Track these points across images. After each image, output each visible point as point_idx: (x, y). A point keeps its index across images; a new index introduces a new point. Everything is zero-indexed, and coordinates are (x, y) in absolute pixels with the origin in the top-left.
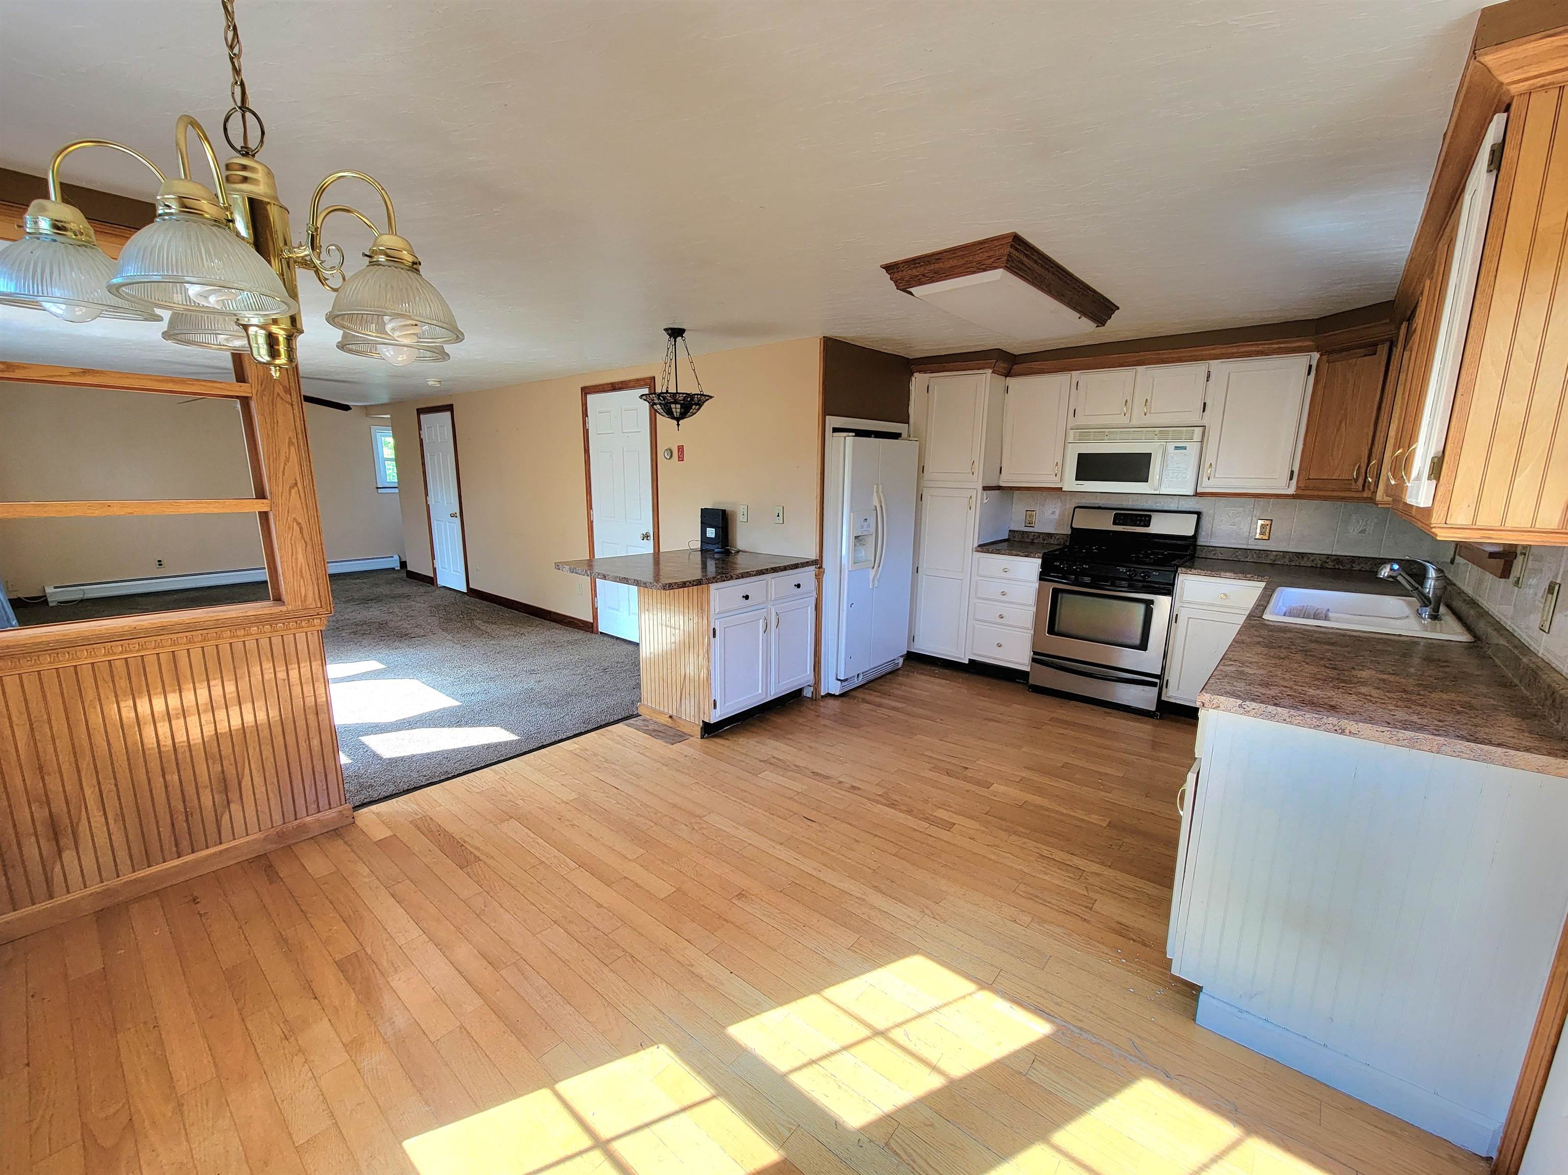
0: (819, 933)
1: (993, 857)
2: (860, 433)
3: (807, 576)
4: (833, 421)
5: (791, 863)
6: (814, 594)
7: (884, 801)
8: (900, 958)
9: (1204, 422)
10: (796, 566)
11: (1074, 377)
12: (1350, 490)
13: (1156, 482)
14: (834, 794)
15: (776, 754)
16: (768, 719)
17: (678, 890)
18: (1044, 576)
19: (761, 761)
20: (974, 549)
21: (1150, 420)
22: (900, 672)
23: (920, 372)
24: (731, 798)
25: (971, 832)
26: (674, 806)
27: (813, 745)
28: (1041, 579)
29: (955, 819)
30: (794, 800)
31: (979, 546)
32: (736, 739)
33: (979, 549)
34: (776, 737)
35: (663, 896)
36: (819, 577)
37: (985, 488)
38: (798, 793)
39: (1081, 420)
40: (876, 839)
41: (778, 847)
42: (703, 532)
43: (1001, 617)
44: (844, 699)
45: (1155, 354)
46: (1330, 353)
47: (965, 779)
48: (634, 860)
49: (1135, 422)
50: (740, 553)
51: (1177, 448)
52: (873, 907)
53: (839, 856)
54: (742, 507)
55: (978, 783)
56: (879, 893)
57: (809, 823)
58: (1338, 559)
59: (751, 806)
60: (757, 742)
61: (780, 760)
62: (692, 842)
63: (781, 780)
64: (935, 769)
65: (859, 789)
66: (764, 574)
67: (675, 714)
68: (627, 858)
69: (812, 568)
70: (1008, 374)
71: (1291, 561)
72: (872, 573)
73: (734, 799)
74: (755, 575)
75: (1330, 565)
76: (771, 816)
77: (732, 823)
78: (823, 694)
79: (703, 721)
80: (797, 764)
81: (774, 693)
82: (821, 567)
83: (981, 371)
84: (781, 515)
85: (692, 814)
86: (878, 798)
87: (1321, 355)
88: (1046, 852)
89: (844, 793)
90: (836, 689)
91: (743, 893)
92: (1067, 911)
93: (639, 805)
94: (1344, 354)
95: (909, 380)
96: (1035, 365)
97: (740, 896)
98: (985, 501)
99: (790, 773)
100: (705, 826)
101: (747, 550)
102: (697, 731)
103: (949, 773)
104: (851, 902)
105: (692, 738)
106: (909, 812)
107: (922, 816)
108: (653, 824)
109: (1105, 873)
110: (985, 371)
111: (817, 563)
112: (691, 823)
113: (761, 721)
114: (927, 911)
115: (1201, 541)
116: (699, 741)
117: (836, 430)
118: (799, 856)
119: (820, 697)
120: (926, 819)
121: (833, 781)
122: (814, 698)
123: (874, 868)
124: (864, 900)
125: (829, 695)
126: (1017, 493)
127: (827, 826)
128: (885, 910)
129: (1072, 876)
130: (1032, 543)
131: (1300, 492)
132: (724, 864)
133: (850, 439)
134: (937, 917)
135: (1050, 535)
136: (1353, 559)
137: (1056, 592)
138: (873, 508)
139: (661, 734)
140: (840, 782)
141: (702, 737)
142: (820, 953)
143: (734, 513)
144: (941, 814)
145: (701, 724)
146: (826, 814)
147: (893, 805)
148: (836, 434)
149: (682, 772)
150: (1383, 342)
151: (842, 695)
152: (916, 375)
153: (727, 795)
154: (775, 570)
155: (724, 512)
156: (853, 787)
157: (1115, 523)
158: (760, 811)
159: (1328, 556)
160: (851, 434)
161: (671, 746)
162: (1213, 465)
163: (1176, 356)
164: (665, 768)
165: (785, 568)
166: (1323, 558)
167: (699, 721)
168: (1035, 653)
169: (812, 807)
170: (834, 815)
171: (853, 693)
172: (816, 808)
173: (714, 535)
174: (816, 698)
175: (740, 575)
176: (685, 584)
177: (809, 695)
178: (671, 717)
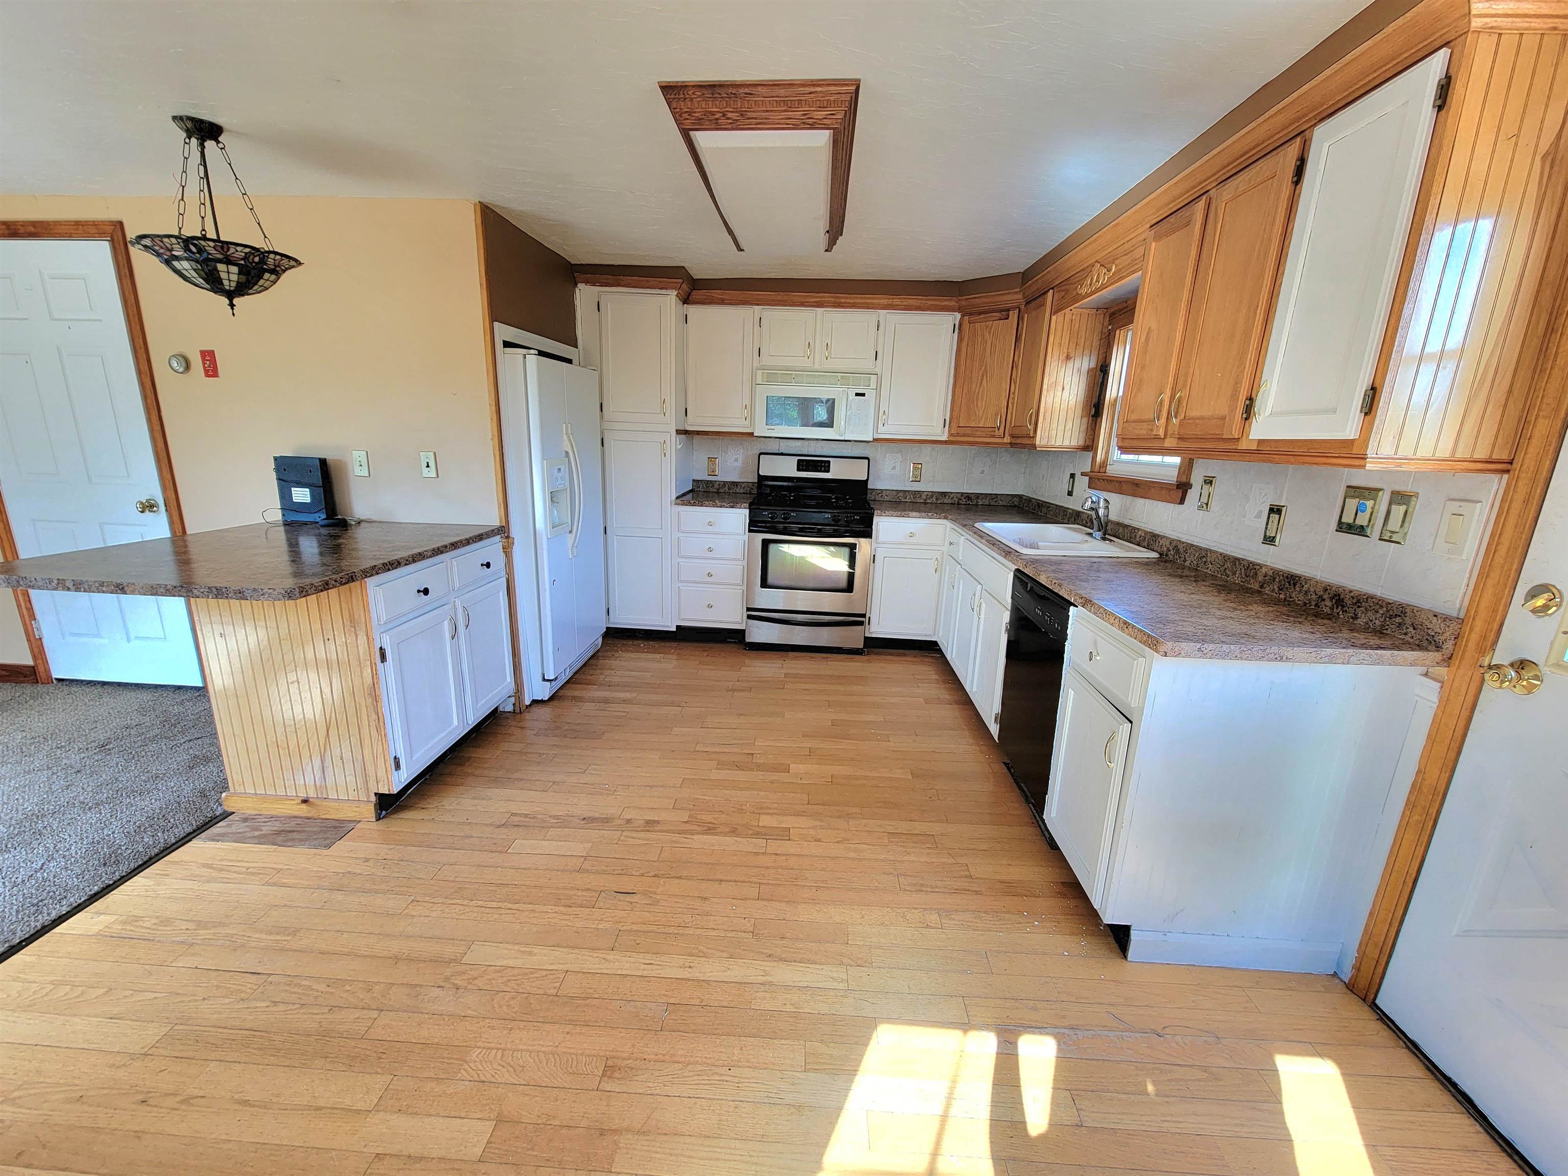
0: (756, 1068)
1: (852, 855)
2: (541, 353)
3: (492, 549)
4: (504, 332)
5: (645, 973)
6: (503, 573)
7: (699, 829)
8: (866, 1045)
9: (878, 370)
10: (480, 538)
11: (756, 312)
12: (994, 436)
13: (842, 428)
14: (631, 841)
15: (514, 808)
16: (470, 758)
17: (500, 1121)
18: (754, 525)
19: (499, 826)
20: (673, 502)
21: (833, 364)
22: (600, 654)
23: (587, 282)
24: (489, 904)
25: (812, 832)
26: (397, 959)
27: (557, 778)
28: (750, 531)
29: (788, 822)
30: (587, 871)
31: (677, 498)
32: (436, 804)
33: (679, 501)
34: (497, 782)
35: (478, 1151)
36: (507, 550)
37: (679, 432)
38: (585, 858)
39: (766, 360)
40: (724, 885)
41: (610, 957)
42: (285, 496)
43: (710, 575)
44: (555, 703)
45: (832, 297)
46: (971, 314)
47: (759, 767)
48: (377, 1108)
49: (817, 367)
50: (362, 524)
51: (857, 394)
52: (787, 988)
53: (698, 932)
54: (355, 454)
55: (775, 769)
56: (780, 963)
57: (629, 898)
58: (968, 496)
59: (530, 907)
60: (474, 798)
61: (526, 816)
62: (470, 1012)
63: (548, 846)
64: (721, 765)
65: (658, 822)
66: (442, 553)
67: (312, 794)
68: (358, 1112)
69: (497, 538)
70: (686, 300)
71: (937, 499)
72: (570, 539)
73: (494, 904)
74: (431, 557)
75: (963, 501)
76: (569, 910)
77: (517, 947)
78: (527, 702)
79: (376, 794)
80: (553, 813)
81: (472, 720)
82: (508, 537)
83: (663, 292)
84: (432, 464)
85: (436, 961)
86: (687, 827)
87: (963, 316)
88: (891, 827)
89: (642, 835)
90: (543, 692)
91: (610, 1063)
92: (957, 889)
93: (322, 987)
94: (982, 316)
95: (573, 292)
96: (717, 294)
97: (609, 1071)
98: (679, 447)
99: (552, 832)
100: (475, 974)
101: (374, 518)
102: (369, 811)
103: (739, 767)
104: (759, 995)
105: (359, 826)
106: (734, 832)
107: (750, 832)
108: (374, 1014)
109: (950, 830)
110: (668, 292)
111: (503, 531)
112: (447, 979)
113: (461, 765)
114: (845, 960)
115: (869, 487)
116: (375, 826)
117: (507, 344)
118: (649, 956)
119: (525, 708)
120: (757, 835)
121: (619, 822)
122: (518, 710)
123: (751, 929)
124: (771, 984)
125: (536, 702)
126: (696, 437)
127: (655, 893)
128: (805, 984)
129: (928, 845)
130: (718, 493)
131: (952, 439)
132: (548, 1027)
133: (532, 359)
134: (859, 962)
135: (735, 484)
136: (978, 496)
137: (766, 544)
138: (564, 454)
139: (295, 835)
140: (629, 821)
141: (378, 819)
142: (779, 1101)
143: (342, 464)
144: (766, 821)
145: (373, 798)
146: (642, 875)
147: (710, 830)
148: (509, 350)
149: (376, 892)
150: (1014, 308)
152: (581, 286)
153: (480, 903)
154: (455, 546)
155: (323, 462)
156: (648, 822)
157: (799, 470)
158: (548, 908)
159: (962, 494)
160: (532, 351)
161: (325, 852)
162: (886, 411)
163: (851, 301)
164: (339, 896)
165: (468, 542)
166: (959, 496)
167: (368, 795)
168: (748, 609)
169: (616, 872)
170: (652, 874)
171: (562, 693)
172: (623, 872)
173: (308, 499)
174: (520, 711)
175: (411, 559)
176: (327, 585)
177: (509, 708)
178: (305, 801)
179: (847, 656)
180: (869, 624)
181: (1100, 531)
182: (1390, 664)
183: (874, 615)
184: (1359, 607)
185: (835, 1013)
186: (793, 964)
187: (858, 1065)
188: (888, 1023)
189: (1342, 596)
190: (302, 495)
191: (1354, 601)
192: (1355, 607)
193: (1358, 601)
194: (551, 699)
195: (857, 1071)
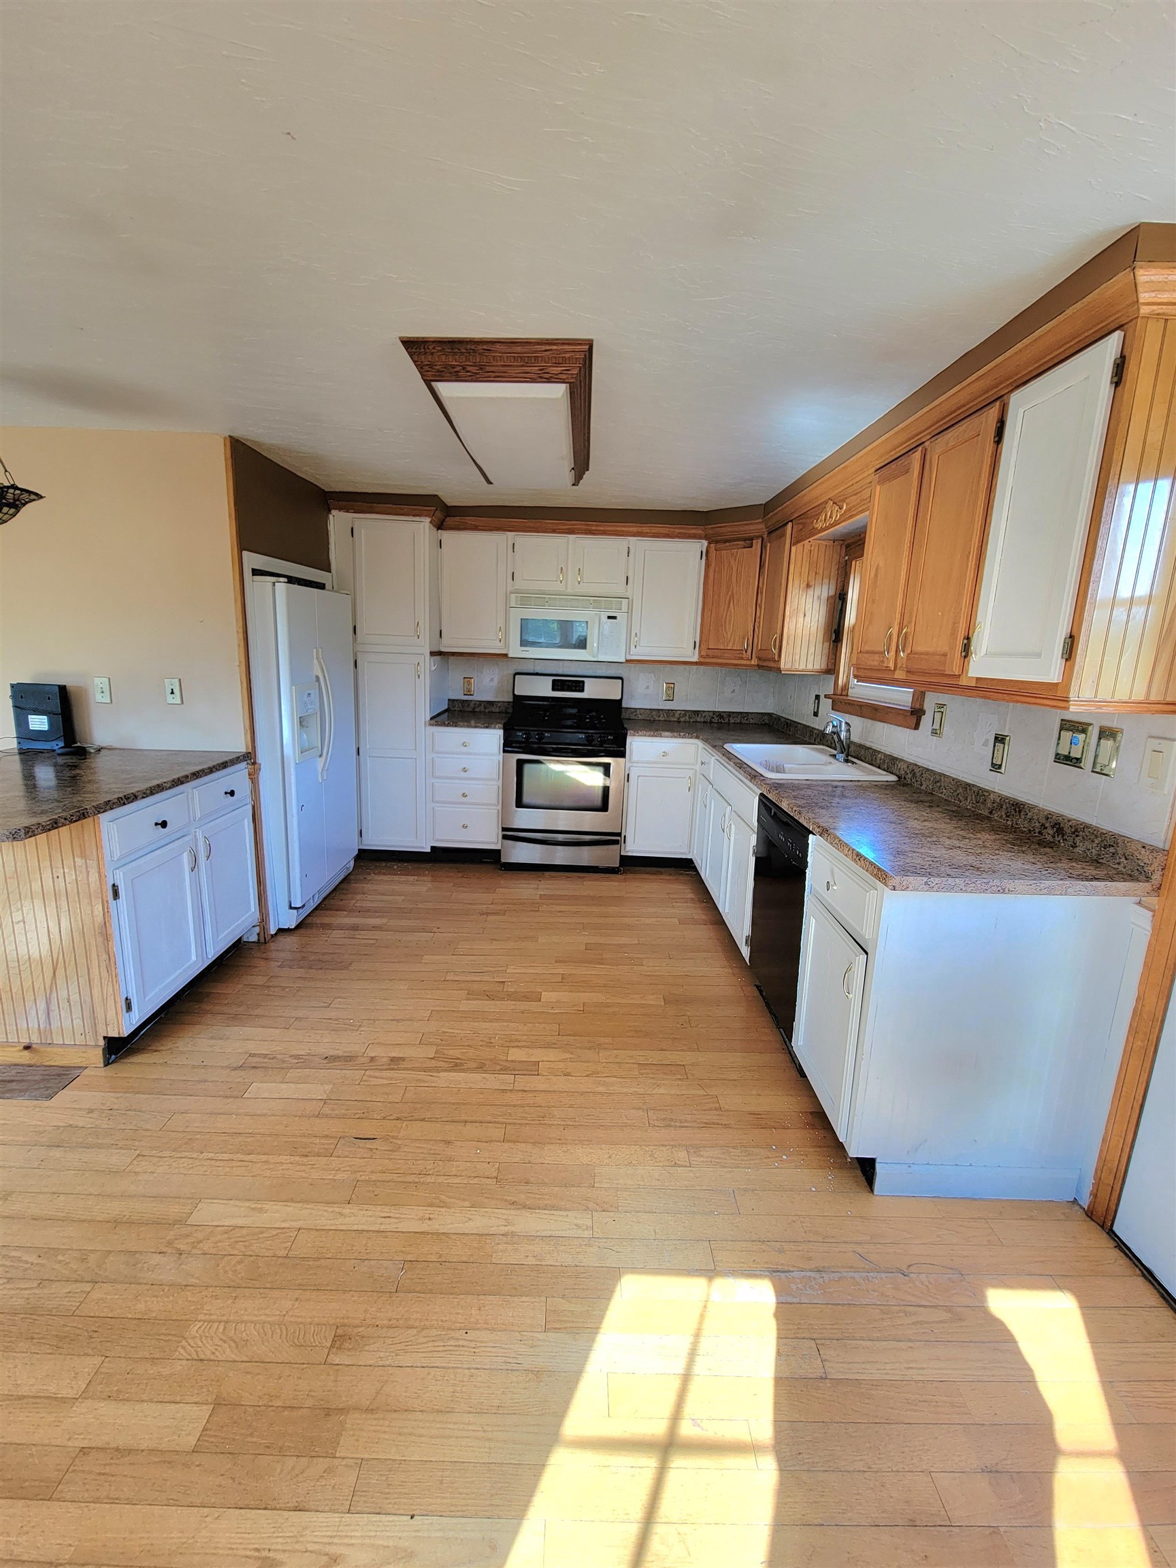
0: (494, 1330)
1: (601, 1089)
2: (291, 580)
3: (237, 777)
4: (251, 559)
5: (382, 1227)
6: (249, 800)
7: (446, 1065)
8: (609, 1299)
9: (629, 594)
10: (224, 765)
11: (509, 539)
12: (742, 658)
13: (595, 649)
14: (374, 1081)
15: (252, 1047)
16: (209, 994)
17: (218, 1404)
18: (509, 745)
19: (235, 1069)
20: (427, 724)
21: (584, 589)
22: (352, 877)
23: (340, 509)
24: (221, 1156)
25: (561, 1065)
26: (116, 1222)
27: (300, 1013)
28: (505, 751)
29: (537, 1055)
30: (327, 1116)
31: (431, 719)
32: (170, 1045)
33: (433, 722)
34: (235, 1019)
35: (192, 1441)
36: (254, 777)
37: (432, 654)
38: (325, 1101)
39: (520, 584)
40: (469, 1126)
41: (347, 1211)
42: (21, 723)
43: (464, 795)
44: (302, 931)
45: (582, 525)
46: (717, 542)
47: (511, 996)
48: (84, 1395)
49: (569, 591)
50: (103, 752)
51: (609, 617)
52: (531, 1238)
53: (441, 1179)
54: (98, 681)
55: (527, 997)
56: (523, 1211)
57: (369, 1144)
58: (720, 715)
59: (264, 1158)
60: (212, 1038)
61: (265, 1056)
62: (192, 1281)
63: (288, 1090)
64: (472, 995)
65: (403, 1059)
66: (182, 783)
67: (35, 1039)
68: (63, 1400)
69: (243, 765)
70: (440, 526)
71: (690, 718)
72: (320, 763)
73: (226, 1156)
74: (170, 788)
75: (716, 720)
76: (305, 1160)
77: (247, 1204)
78: (273, 932)
79: (105, 1038)
80: (294, 1052)
81: (212, 953)
82: (254, 763)
83: (417, 519)
84: (177, 691)
85: (159, 1223)
86: (433, 1063)
87: (709, 543)
88: (641, 1058)
89: (385, 1074)
90: (290, 920)
91: (340, 1332)
92: (706, 1123)
93: (33, 1258)
94: (728, 544)
95: (327, 518)
96: (470, 520)
97: (341, 1340)
98: (433, 668)
99: (292, 1074)
100: (200, 1236)
101: (116, 745)
102: (97, 1056)
103: (490, 997)
104: (500, 1247)
105: (86, 1072)
106: (481, 1068)
107: (498, 1067)
108: (88, 1287)
109: (700, 1059)
110: (422, 519)
111: (249, 757)
112: (170, 1243)
113: (200, 1001)
114: (591, 1205)
115: (624, 705)
116: (103, 1072)
117: (256, 572)
118: (387, 1209)
119: (270, 937)
120: (505, 1070)
121: (362, 1060)
122: (262, 940)
123: (495, 1174)
124: (513, 1234)
125: (281, 931)
126: (452, 658)
127: (396, 1138)
128: (549, 1233)
129: (679, 1077)
130: (473, 712)
131: (702, 660)
132: (276, 1294)
133: (282, 587)
134: (605, 1206)
135: (491, 703)
136: (730, 714)
137: (520, 763)
138: (314, 678)
139: (14, 1086)
140: (372, 1059)
141: (107, 1064)
142: (516, 1366)
143: (83, 691)
144: (516, 1055)
145: (102, 1043)
146: (384, 1118)
147: (457, 1066)
148: (257, 578)
149: (100, 1146)
150: (757, 537)
151: (299, 926)
152: (334, 512)
153: (211, 1155)
154: (196, 775)
155: (63, 689)
156: (393, 1059)
157: (554, 689)
158: (283, 1158)
159: (714, 712)
160: (282, 579)
161: (47, 1103)
162: (638, 635)
163: (602, 528)
164: (57, 1153)
165: (211, 770)
166: (711, 714)
167: (96, 1040)
168: (504, 829)
169: (357, 1116)
170: (395, 1116)
171: (309, 920)
172: (363, 1116)
173: (45, 727)
174: (265, 940)
175: (148, 792)
176: (56, 823)
177: (254, 938)
178: (27, 1048)
179: (603, 875)
180: (625, 842)
181: (842, 753)
182: (1105, 895)
183: (629, 833)
184: (1077, 836)
185: (578, 1264)
186: (537, 1211)
187: (601, 1323)
188: (632, 1273)
189: (1062, 825)
190: (39, 723)
191: (1073, 830)
192: (1074, 835)
193: (1076, 830)
194: (298, 927)
195: (598, 1328)
